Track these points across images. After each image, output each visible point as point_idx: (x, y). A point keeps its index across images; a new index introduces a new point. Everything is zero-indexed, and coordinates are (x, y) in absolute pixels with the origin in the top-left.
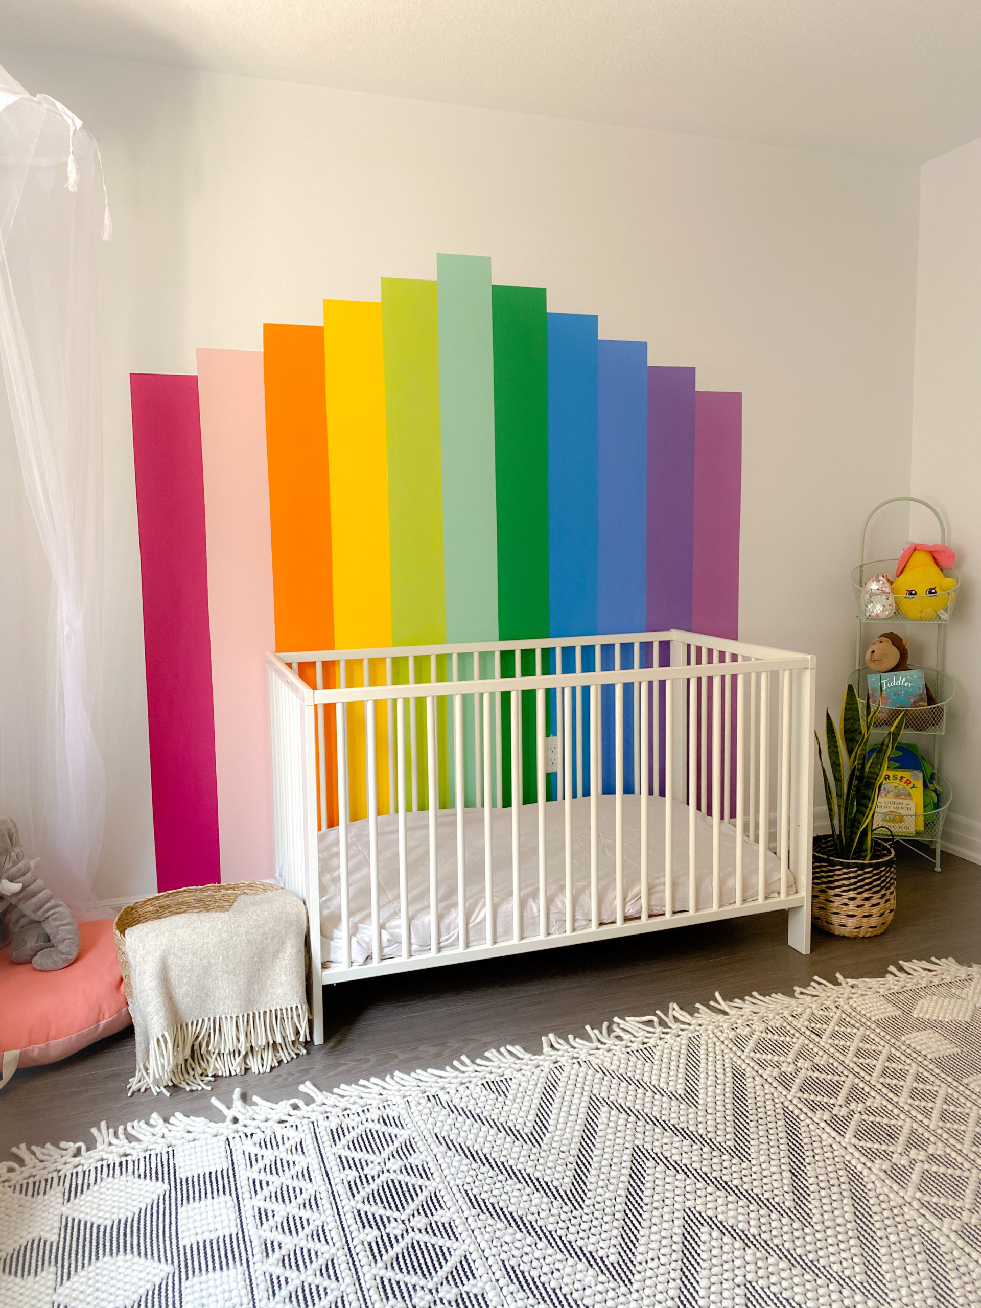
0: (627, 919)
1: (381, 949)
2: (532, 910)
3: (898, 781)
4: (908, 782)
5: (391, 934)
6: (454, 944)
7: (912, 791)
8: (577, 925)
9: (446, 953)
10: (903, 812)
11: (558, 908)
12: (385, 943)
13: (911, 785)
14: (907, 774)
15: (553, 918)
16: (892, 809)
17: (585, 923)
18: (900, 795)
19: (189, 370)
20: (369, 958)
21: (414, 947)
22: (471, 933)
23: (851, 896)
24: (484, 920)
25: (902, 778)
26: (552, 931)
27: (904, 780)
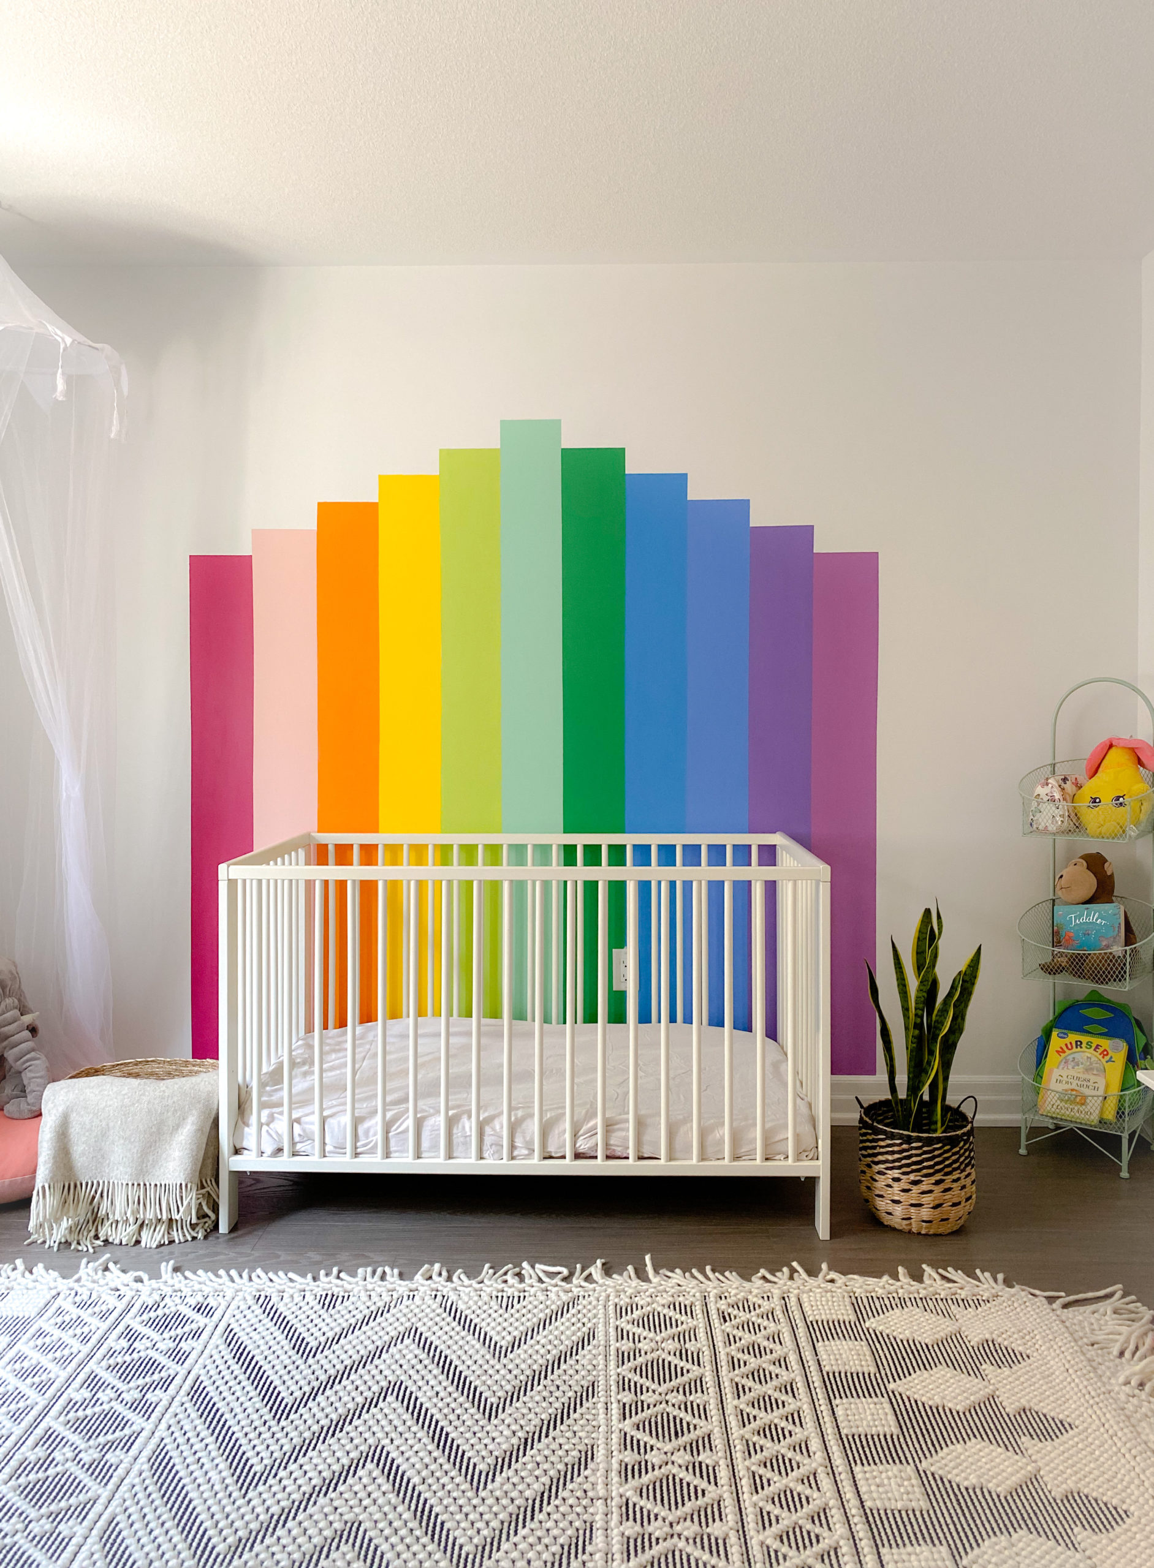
0: (578, 1156)
1: (293, 1144)
2: (464, 1128)
3: (1092, 1050)
4: (1105, 1053)
5: (304, 1130)
6: (372, 1151)
7: (1107, 1066)
8: (516, 1153)
9: (363, 1159)
10: (1087, 1092)
11: (494, 1129)
12: (297, 1139)
13: (1107, 1058)
14: (1105, 1043)
15: (488, 1140)
16: (1074, 1086)
17: (526, 1152)
18: (1092, 1069)
19: (243, 549)
20: (280, 1150)
21: (328, 1148)
22: (392, 1142)
23: (896, 1176)
24: (406, 1131)
25: (1097, 1047)
26: (486, 1155)
27: (1100, 1051)
